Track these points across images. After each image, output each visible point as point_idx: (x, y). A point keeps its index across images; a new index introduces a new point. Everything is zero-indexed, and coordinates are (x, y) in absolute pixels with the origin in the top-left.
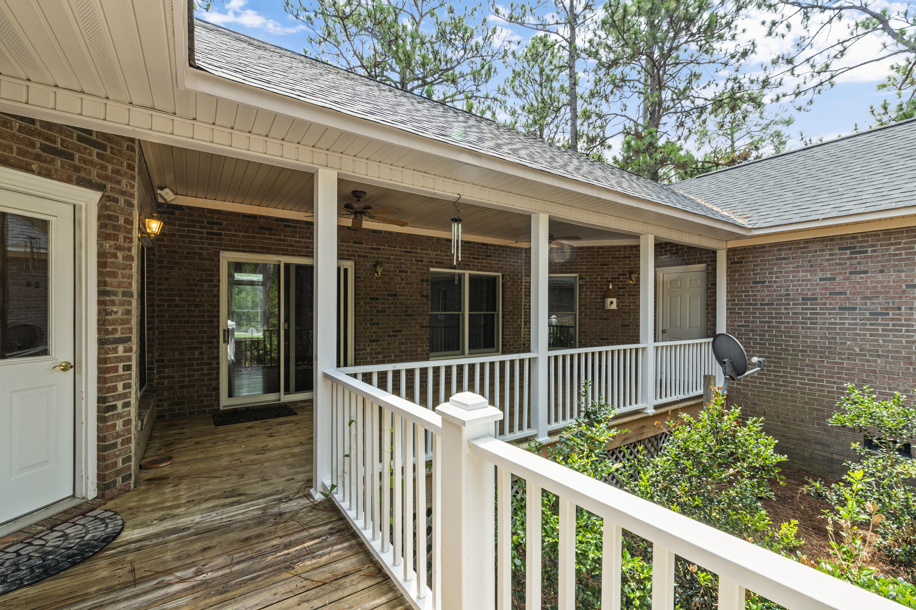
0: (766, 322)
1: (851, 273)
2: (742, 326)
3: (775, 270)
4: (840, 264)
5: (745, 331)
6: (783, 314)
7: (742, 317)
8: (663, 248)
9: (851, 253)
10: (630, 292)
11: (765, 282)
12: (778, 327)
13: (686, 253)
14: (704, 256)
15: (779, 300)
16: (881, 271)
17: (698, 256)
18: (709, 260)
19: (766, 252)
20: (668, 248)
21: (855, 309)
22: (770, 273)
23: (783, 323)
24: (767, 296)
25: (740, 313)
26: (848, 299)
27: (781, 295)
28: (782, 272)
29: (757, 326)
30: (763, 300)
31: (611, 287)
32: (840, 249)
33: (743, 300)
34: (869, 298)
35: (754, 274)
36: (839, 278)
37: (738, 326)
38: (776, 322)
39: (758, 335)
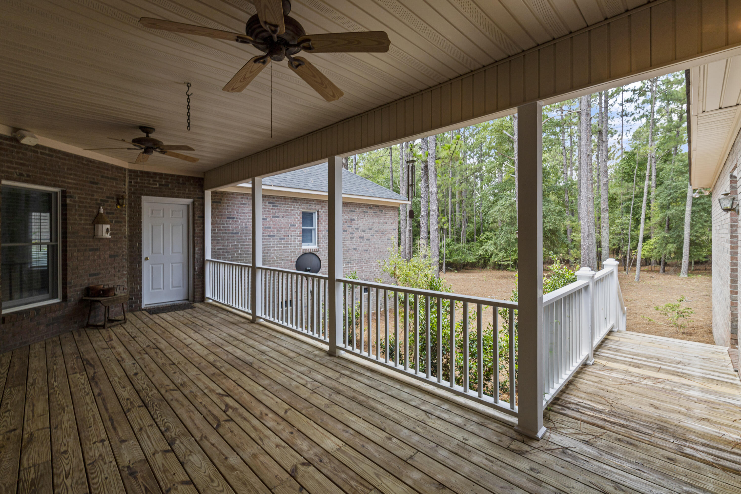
0: (234, 245)
1: (273, 217)
2: (221, 249)
3: (239, 211)
4: (269, 211)
5: (223, 252)
6: (244, 240)
7: (220, 242)
8: (152, 177)
9: (273, 206)
10: (117, 218)
11: (234, 218)
12: (241, 248)
13: (176, 187)
14: (192, 193)
15: (242, 231)
16: (283, 217)
17: (187, 192)
18: (197, 196)
19: (234, 198)
20: (157, 179)
21: (274, 236)
22: (237, 213)
23: (244, 245)
24: (236, 228)
25: (219, 240)
26: (272, 231)
27: (243, 228)
28: (243, 213)
29: (230, 249)
30: (233, 230)
31: (102, 211)
32: (269, 203)
33: (221, 230)
34: (279, 231)
35: (228, 212)
36: (269, 219)
37: (218, 249)
38: (241, 245)
39: (231, 254)
